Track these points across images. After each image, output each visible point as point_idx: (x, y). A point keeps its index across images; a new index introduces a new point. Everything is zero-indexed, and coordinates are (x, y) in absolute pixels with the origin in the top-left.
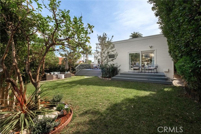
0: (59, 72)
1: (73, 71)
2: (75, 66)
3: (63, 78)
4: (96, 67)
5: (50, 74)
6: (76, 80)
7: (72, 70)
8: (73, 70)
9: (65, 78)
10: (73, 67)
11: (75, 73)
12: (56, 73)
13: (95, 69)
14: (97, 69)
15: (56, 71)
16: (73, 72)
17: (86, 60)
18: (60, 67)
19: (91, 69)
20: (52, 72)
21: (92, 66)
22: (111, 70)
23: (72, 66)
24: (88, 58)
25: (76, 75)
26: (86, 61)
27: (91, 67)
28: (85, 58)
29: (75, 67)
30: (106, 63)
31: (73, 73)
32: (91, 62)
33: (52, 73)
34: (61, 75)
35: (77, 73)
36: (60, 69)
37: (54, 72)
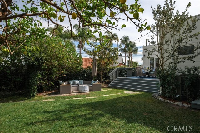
0: (82, 81)
1: (106, 79)
2: (109, 70)
3: (86, 92)
4: (147, 73)
5: (69, 83)
6: (108, 99)
7: (103, 77)
8: (106, 77)
10: (106, 73)
11: (108, 83)
12: (77, 82)
13: (146, 78)
14: (149, 77)
15: (78, 79)
16: (105, 81)
17: (129, 61)
18: (84, 71)
19: (137, 76)
20: (71, 80)
21: (140, 71)
22: (187, 84)
23: (104, 71)
24: (132, 59)
25: (109, 87)
26: (128, 64)
27: (137, 72)
28: (128, 59)
29: (109, 72)
30: (172, 65)
31: (106, 83)
32: (137, 65)
33: (71, 82)
34: (83, 86)
35: (111, 83)
36: (84, 75)
37: (74, 81)
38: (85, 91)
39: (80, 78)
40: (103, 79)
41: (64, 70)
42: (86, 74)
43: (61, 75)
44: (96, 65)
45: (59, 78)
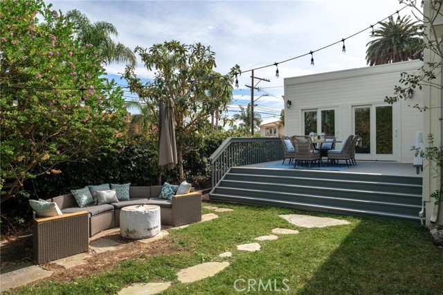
0: (127, 187)
1: (194, 173)
5: (74, 202)
7: (185, 168)
9: (165, 224)
12: (108, 193)
15: (110, 181)
18: (130, 151)
20: (82, 186)
23: (190, 149)
33: (84, 196)
34: (141, 209)
35: (217, 186)
36: (128, 162)
37: (96, 188)
38: (149, 230)
39: (114, 174)
40: (185, 172)
41: (53, 146)
42: (134, 160)
43: (36, 169)
44: (174, 127)
45: (28, 184)
